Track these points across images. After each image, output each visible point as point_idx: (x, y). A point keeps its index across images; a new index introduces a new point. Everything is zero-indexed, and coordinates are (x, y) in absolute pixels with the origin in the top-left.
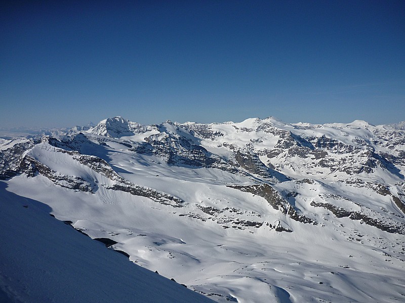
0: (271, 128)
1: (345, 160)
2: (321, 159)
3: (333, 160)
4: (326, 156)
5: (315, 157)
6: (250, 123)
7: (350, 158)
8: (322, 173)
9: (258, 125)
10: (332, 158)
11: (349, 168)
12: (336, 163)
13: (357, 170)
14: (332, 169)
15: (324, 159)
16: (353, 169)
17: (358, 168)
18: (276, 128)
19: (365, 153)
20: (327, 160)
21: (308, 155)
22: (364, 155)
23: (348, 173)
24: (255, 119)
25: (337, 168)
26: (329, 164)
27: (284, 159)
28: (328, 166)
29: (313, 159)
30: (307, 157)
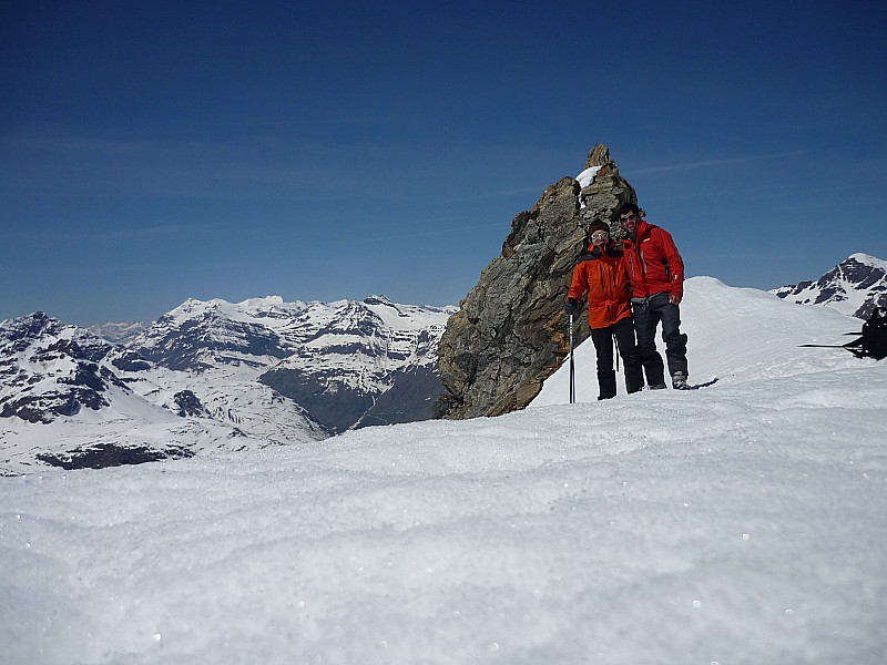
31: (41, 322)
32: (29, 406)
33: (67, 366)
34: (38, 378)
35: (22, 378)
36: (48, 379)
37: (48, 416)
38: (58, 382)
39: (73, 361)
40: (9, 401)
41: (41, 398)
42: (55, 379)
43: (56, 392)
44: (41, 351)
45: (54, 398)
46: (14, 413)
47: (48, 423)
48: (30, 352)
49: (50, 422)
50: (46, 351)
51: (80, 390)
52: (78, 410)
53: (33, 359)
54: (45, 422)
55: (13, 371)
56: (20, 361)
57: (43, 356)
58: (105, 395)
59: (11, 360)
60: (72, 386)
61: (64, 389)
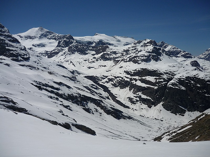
0: (53, 35)
1: (128, 50)
2: (103, 53)
3: (115, 53)
4: (107, 49)
5: (95, 53)
6: (33, 31)
7: (133, 48)
8: (105, 66)
9: (41, 33)
10: (114, 51)
11: (135, 57)
12: (119, 55)
13: (145, 58)
14: (115, 61)
15: (105, 52)
16: (140, 57)
17: (145, 56)
18: (57, 34)
19: (148, 43)
20: (109, 53)
21: (89, 51)
22: (147, 44)
23: (135, 62)
24: (38, 28)
25: (121, 59)
26: (112, 56)
27: (63, 57)
28: (110, 59)
29: (93, 55)
30: (87, 54)
31: (163, 44)
32: (135, 59)
33: (150, 48)
34: (141, 51)
35: (137, 51)
36: (143, 51)
37: (140, 62)
38: (146, 52)
39: (152, 46)
40: (131, 57)
41: (139, 56)
42: (145, 51)
43: (144, 55)
44: (145, 44)
45: (143, 57)
46: (131, 61)
47: (139, 64)
48: (142, 44)
49: (140, 63)
50: (146, 44)
51: (152, 55)
52: (150, 61)
53: (142, 46)
54: (138, 64)
55: (135, 49)
56: (138, 46)
57: (145, 45)
58: (161, 58)
59: (136, 46)
60: (150, 54)
61: (147, 54)
